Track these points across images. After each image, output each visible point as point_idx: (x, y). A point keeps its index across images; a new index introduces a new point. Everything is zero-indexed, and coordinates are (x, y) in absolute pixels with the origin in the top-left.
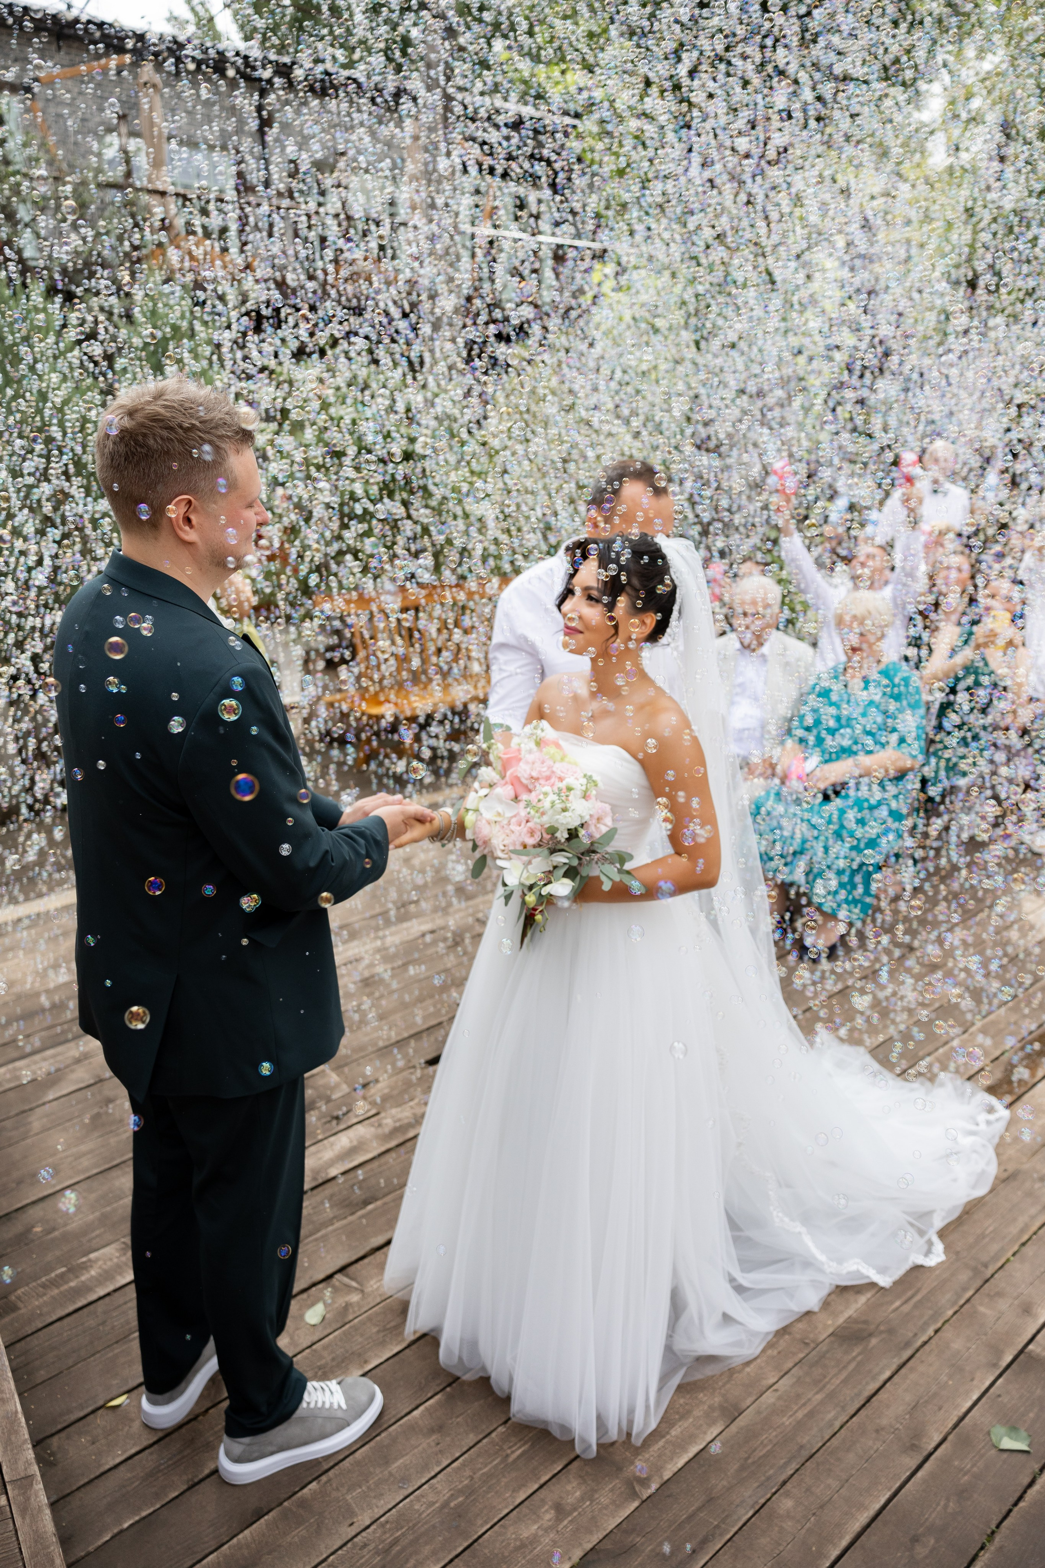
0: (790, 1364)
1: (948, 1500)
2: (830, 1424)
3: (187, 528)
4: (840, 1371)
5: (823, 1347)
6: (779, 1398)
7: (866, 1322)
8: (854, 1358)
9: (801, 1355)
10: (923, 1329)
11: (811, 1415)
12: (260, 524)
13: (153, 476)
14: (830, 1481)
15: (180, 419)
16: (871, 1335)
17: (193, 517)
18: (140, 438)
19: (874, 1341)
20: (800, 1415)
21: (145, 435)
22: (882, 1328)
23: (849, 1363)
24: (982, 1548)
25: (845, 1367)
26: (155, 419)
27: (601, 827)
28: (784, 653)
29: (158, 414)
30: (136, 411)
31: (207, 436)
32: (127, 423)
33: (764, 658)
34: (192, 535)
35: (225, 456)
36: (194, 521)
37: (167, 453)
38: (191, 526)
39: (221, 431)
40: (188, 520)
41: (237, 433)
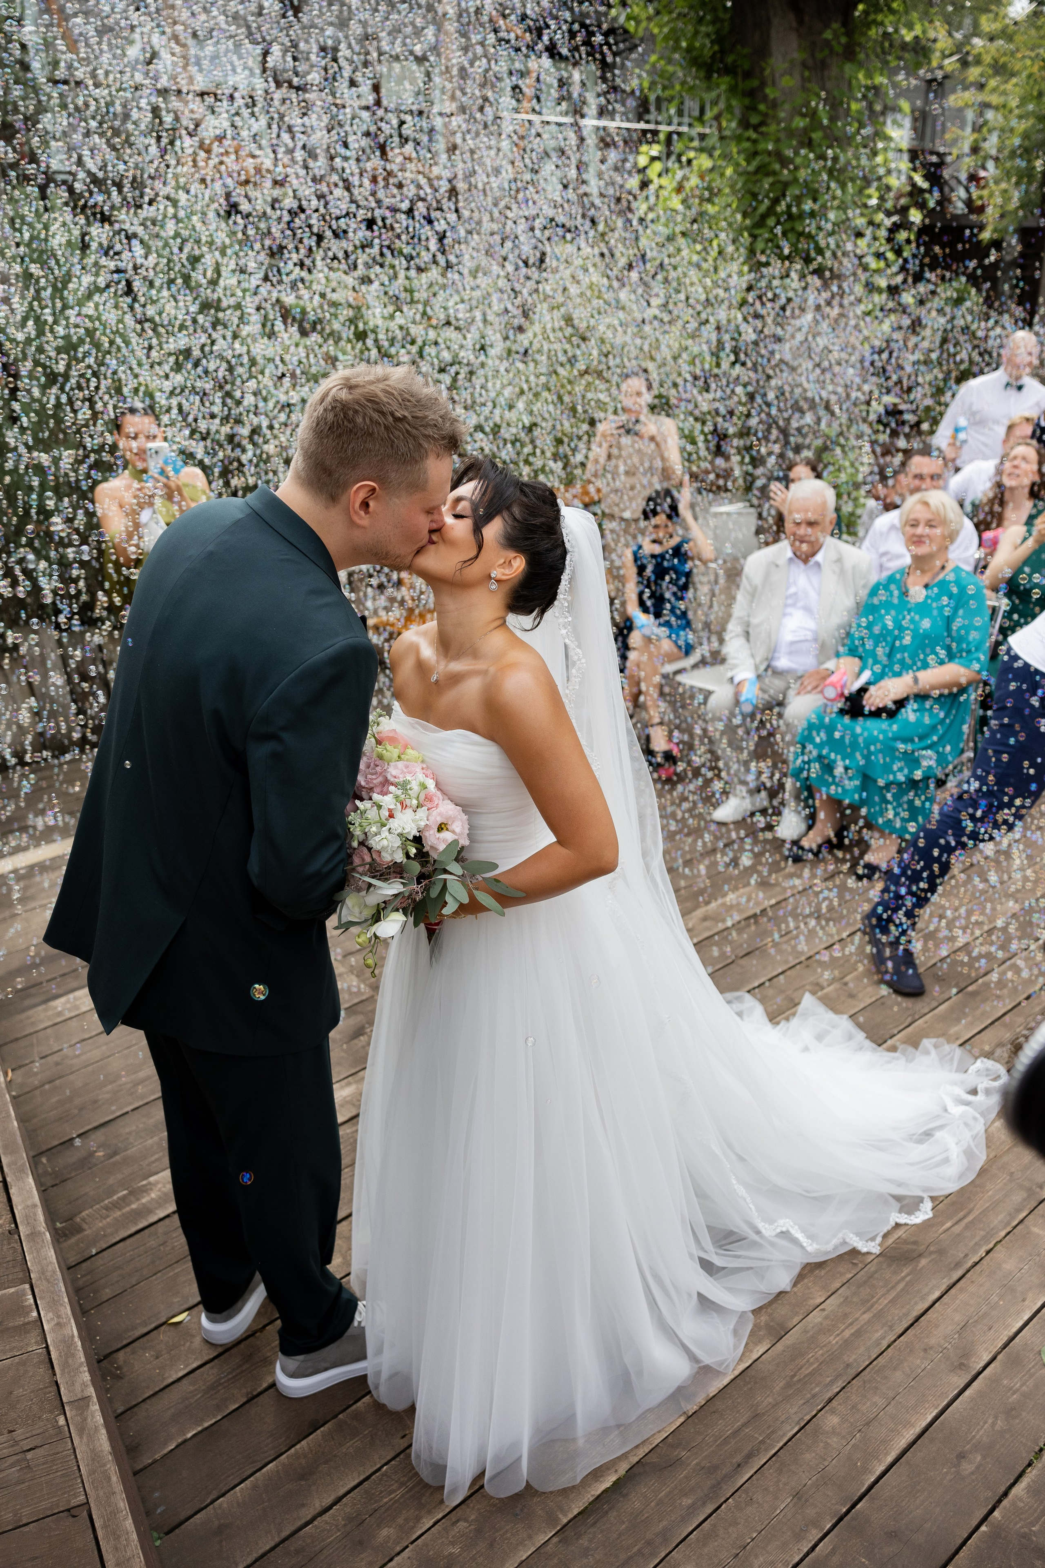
0: (836, 1284)
1: (996, 1418)
2: (878, 1343)
3: (363, 513)
4: (888, 1291)
5: (872, 1268)
6: (826, 1318)
7: (915, 1243)
8: (903, 1279)
9: (849, 1275)
10: (974, 1250)
11: (858, 1334)
12: (433, 531)
14: (876, 1399)
16: (920, 1255)
17: (372, 504)
19: (923, 1262)
20: (847, 1334)
22: (932, 1249)
23: (898, 1283)
24: (1029, 1465)
25: (893, 1287)
26: (372, 400)
27: (447, 836)
28: (839, 560)
29: (376, 396)
30: (356, 386)
31: (414, 432)
32: (344, 395)
33: (818, 564)
34: (363, 519)
35: (424, 456)
36: (371, 509)
37: (371, 435)
38: (367, 512)
39: (430, 431)
40: (365, 505)
41: (444, 438)
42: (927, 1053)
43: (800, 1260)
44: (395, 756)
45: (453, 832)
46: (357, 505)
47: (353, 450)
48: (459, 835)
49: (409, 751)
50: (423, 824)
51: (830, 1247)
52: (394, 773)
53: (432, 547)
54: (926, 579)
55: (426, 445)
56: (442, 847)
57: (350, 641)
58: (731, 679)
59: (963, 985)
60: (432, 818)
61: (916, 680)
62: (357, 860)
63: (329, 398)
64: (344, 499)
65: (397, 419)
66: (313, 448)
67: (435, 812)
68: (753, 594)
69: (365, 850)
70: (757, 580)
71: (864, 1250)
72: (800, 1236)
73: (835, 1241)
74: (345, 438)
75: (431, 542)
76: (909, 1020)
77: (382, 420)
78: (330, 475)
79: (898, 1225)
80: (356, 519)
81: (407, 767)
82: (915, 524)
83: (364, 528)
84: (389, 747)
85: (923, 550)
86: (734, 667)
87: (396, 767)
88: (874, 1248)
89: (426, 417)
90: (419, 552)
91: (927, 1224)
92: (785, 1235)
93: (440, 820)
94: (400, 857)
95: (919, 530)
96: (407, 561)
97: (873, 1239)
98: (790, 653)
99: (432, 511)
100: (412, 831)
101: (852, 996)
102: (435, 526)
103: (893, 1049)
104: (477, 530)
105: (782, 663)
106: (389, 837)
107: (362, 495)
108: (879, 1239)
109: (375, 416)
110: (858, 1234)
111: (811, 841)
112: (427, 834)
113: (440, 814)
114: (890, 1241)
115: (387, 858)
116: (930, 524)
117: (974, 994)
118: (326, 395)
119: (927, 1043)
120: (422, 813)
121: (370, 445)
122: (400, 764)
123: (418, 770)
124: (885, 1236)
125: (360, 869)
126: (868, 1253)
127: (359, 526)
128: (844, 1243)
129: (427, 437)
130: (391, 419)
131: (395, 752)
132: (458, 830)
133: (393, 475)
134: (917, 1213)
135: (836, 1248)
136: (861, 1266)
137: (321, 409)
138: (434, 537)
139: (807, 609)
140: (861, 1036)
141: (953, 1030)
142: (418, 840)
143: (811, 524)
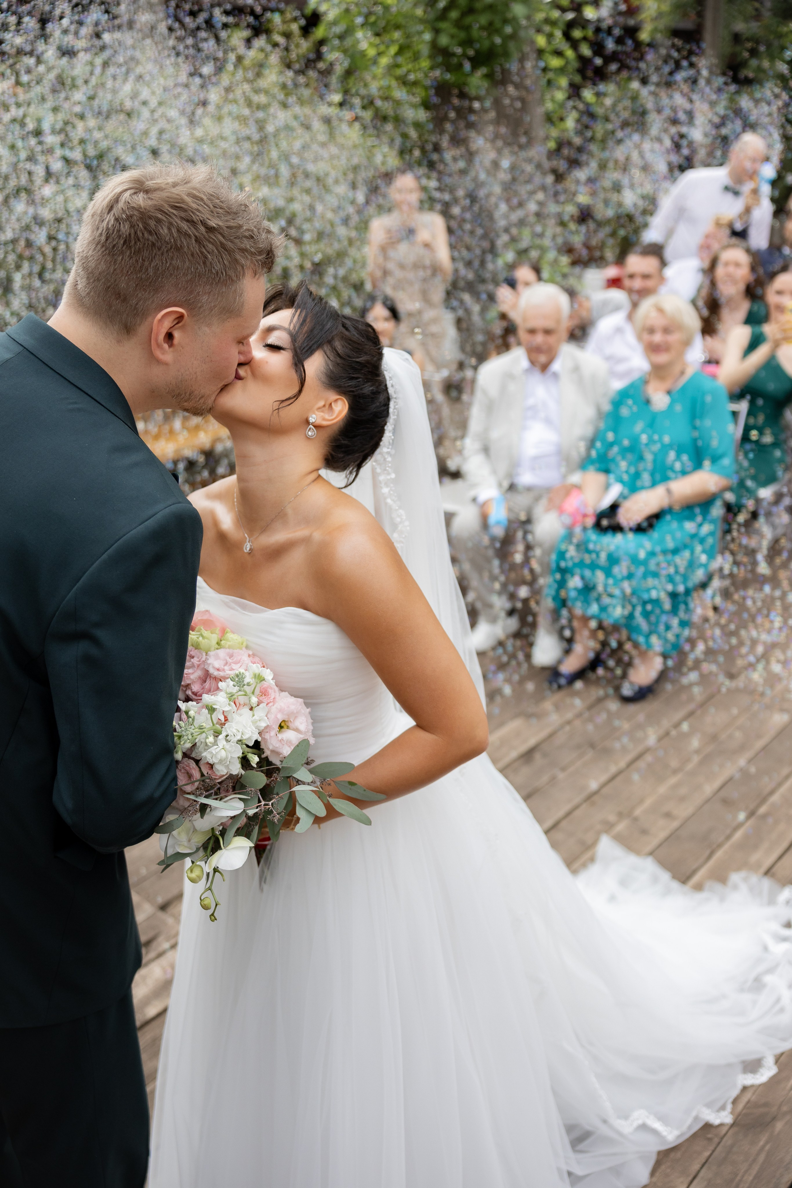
0: (696, 1167)
3: (166, 346)
4: (750, 1166)
5: (728, 1141)
7: (766, 1105)
8: (763, 1148)
9: (707, 1154)
12: (240, 365)
13: (151, 272)
15: (205, 215)
16: (774, 1119)
17: (177, 334)
18: (152, 223)
19: (779, 1126)
21: (159, 221)
22: (785, 1108)
23: (758, 1154)
25: (754, 1161)
26: (178, 206)
27: (291, 737)
28: (576, 369)
29: (183, 201)
30: (158, 189)
31: (229, 245)
32: (140, 200)
33: (556, 375)
34: (167, 355)
35: (239, 277)
36: (176, 341)
37: (179, 249)
38: (171, 345)
39: (247, 244)
40: (169, 336)
41: (260, 253)
42: (735, 887)
43: (654, 1147)
44: (214, 642)
45: (297, 730)
46: (161, 337)
47: (156, 269)
48: (305, 733)
49: (230, 635)
50: (263, 725)
51: (684, 1128)
52: (217, 664)
53: (239, 383)
54: (667, 385)
55: (243, 261)
56: (286, 751)
57: (174, 508)
58: (474, 500)
59: (752, 806)
60: (272, 716)
61: (669, 491)
62: (182, 779)
63: (121, 204)
64: (142, 330)
65: (210, 229)
66: (103, 266)
67: (274, 709)
68: (490, 408)
69: (193, 764)
70: (493, 391)
71: (717, 1122)
72: (657, 1125)
73: (689, 1121)
74: (146, 254)
75: (238, 377)
76: (708, 852)
77: (191, 231)
78: (125, 300)
79: (745, 1089)
80: (158, 353)
81: (231, 656)
82: (651, 331)
83: (166, 364)
84: (206, 633)
85: (662, 358)
86: (474, 486)
87: (217, 657)
88: (725, 1118)
89: (240, 227)
90: (224, 388)
91: (773, 1081)
92: (644, 1127)
93: (281, 717)
94: (236, 769)
95: (658, 338)
96: (210, 402)
97: (723, 1108)
98: (533, 469)
99: (242, 341)
100: (252, 736)
101: (644, 832)
102: (242, 359)
103: (699, 887)
104: (298, 363)
105: (526, 478)
106: (227, 746)
107: (167, 324)
108: (729, 1107)
109: (184, 226)
110: (708, 1105)
111: (569, 666)
112: (267, 736)
113: (281, 711)
114: (740, 1106)
115: (222, 771)
116: (666, 330)
117: (764, 816)
118: (116, 200)
119: (735, 877)
120: (259, 712)
121: (177, 262)
122: (222, 653)
123: (245, 658)
124: (735, 1102)
125: (189, 788)
126: (721, 1125)
127: (159, 362)
128: (696, 1118)
129: (243, 250)
130: (202, 229)
131: (214, 638)
132: (302, 727)
133: (205, 298)
134: (762, 1070)
135: (690, 1127)
136: (716, 1140)
137: (110, 219)
138: (242, 372)
139: (548, 421)
140: (665, 876)
141: (755, 857)
142: (257, 746)
143: (548, 332)
